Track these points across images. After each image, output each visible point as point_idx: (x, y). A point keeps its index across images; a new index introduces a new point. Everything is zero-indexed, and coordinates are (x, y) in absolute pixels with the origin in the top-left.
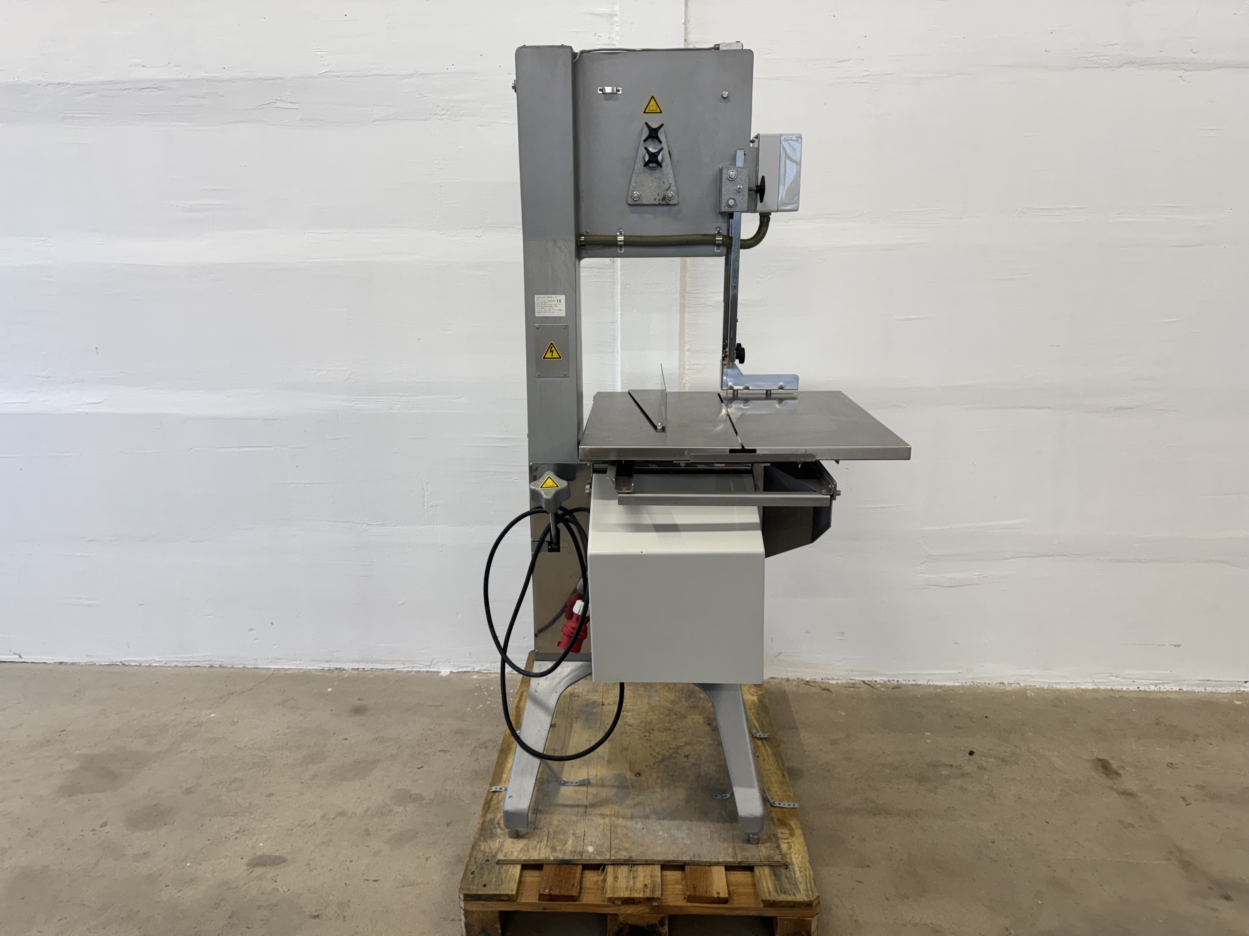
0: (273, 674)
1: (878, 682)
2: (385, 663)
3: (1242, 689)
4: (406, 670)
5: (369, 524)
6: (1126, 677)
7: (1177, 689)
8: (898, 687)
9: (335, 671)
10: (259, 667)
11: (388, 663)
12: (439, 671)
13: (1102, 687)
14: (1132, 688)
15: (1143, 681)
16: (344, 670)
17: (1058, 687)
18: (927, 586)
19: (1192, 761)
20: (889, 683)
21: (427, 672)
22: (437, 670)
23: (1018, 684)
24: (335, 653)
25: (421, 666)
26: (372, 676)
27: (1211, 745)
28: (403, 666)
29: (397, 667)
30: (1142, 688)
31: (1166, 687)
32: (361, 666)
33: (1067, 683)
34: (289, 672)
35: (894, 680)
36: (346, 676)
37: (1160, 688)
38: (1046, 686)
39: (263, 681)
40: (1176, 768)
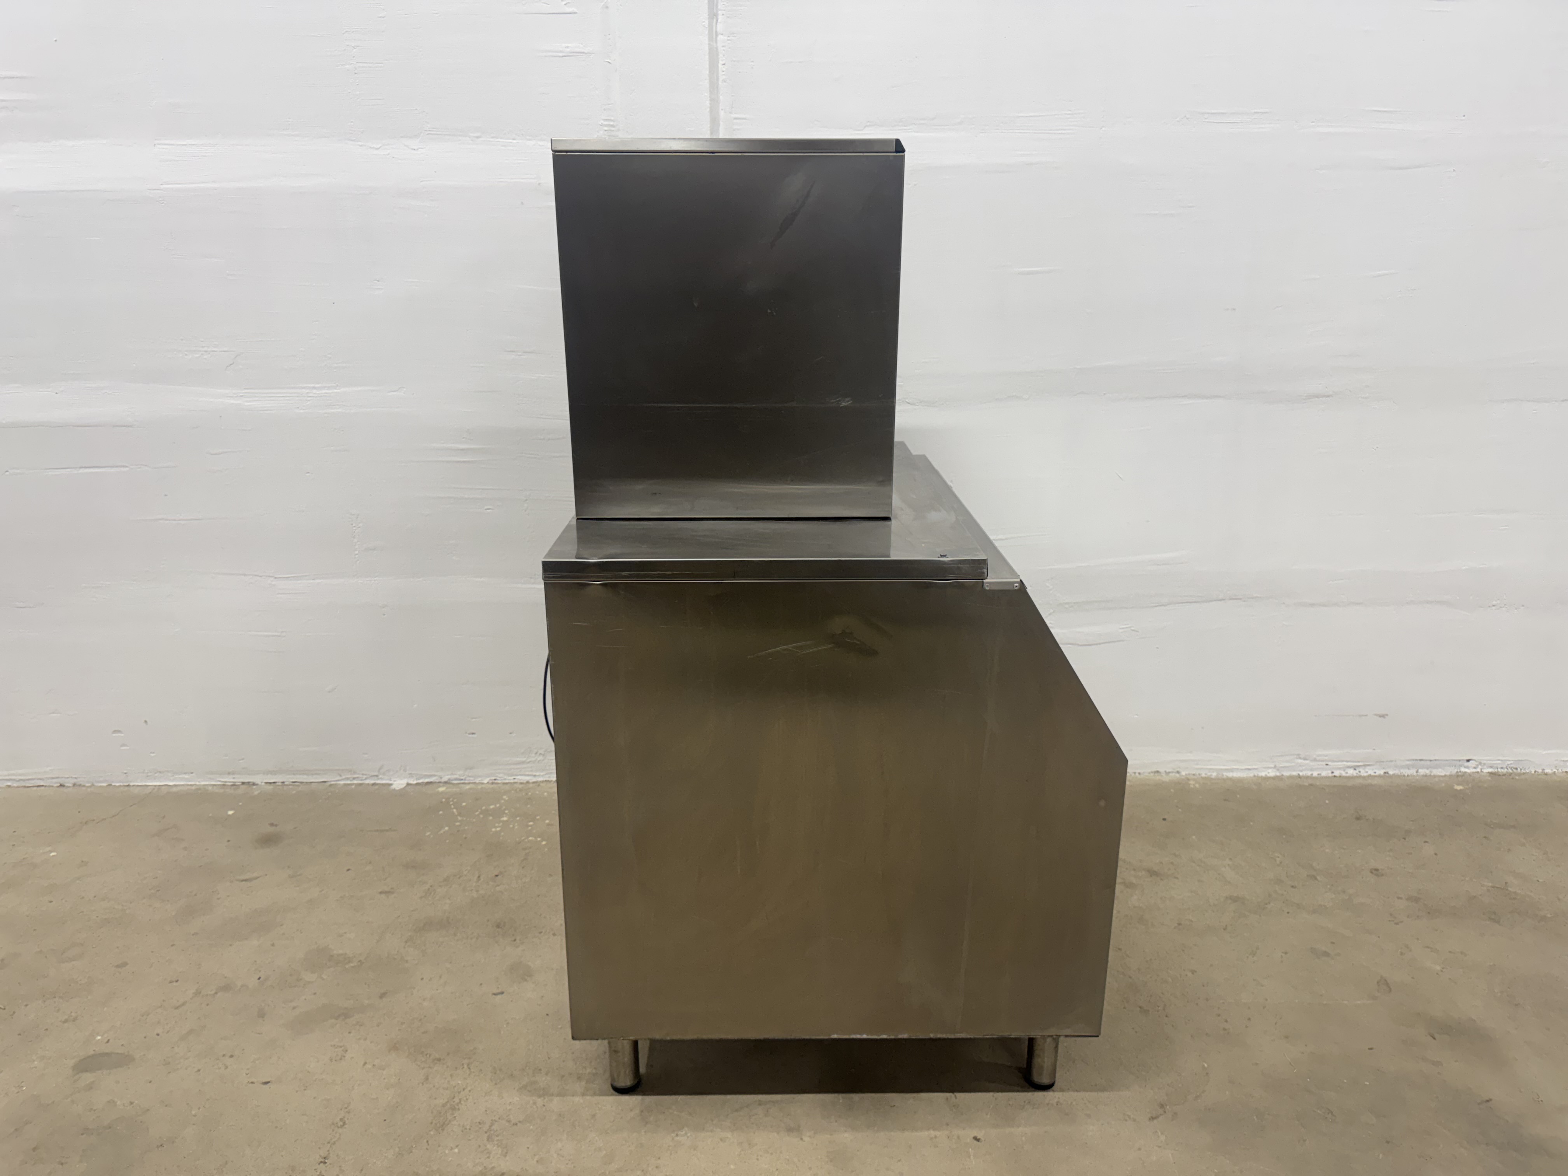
0: (150, 793)
2: (312, 774)
3: (1463, 770)
6: (1318, 758)
7: (1382, 772)
10: (132, 784)
11: (316, 774)
12: (390, 782)
13: (1286, 773)
14: (1324, 774)
15: (1340, 763)
16: (254, 784)
17: (1230, 775)
19: (1402, 865)
21: (374, 784)
23: (1178, 772)
24: (241, 761)
25: (365, 777)
26: (294, 792)
27: (1427, 844)
28: (339, 778)
29: (331, 780)
30: (1337, 773)
31: (1367, 770)
32: (278, 779)
33: (1242, 769)
34: (174, 789)
36: (256, 793)
37: (1360, 772)
38: (1214, 775)
39: (134, 804)
40: (1382, 875)
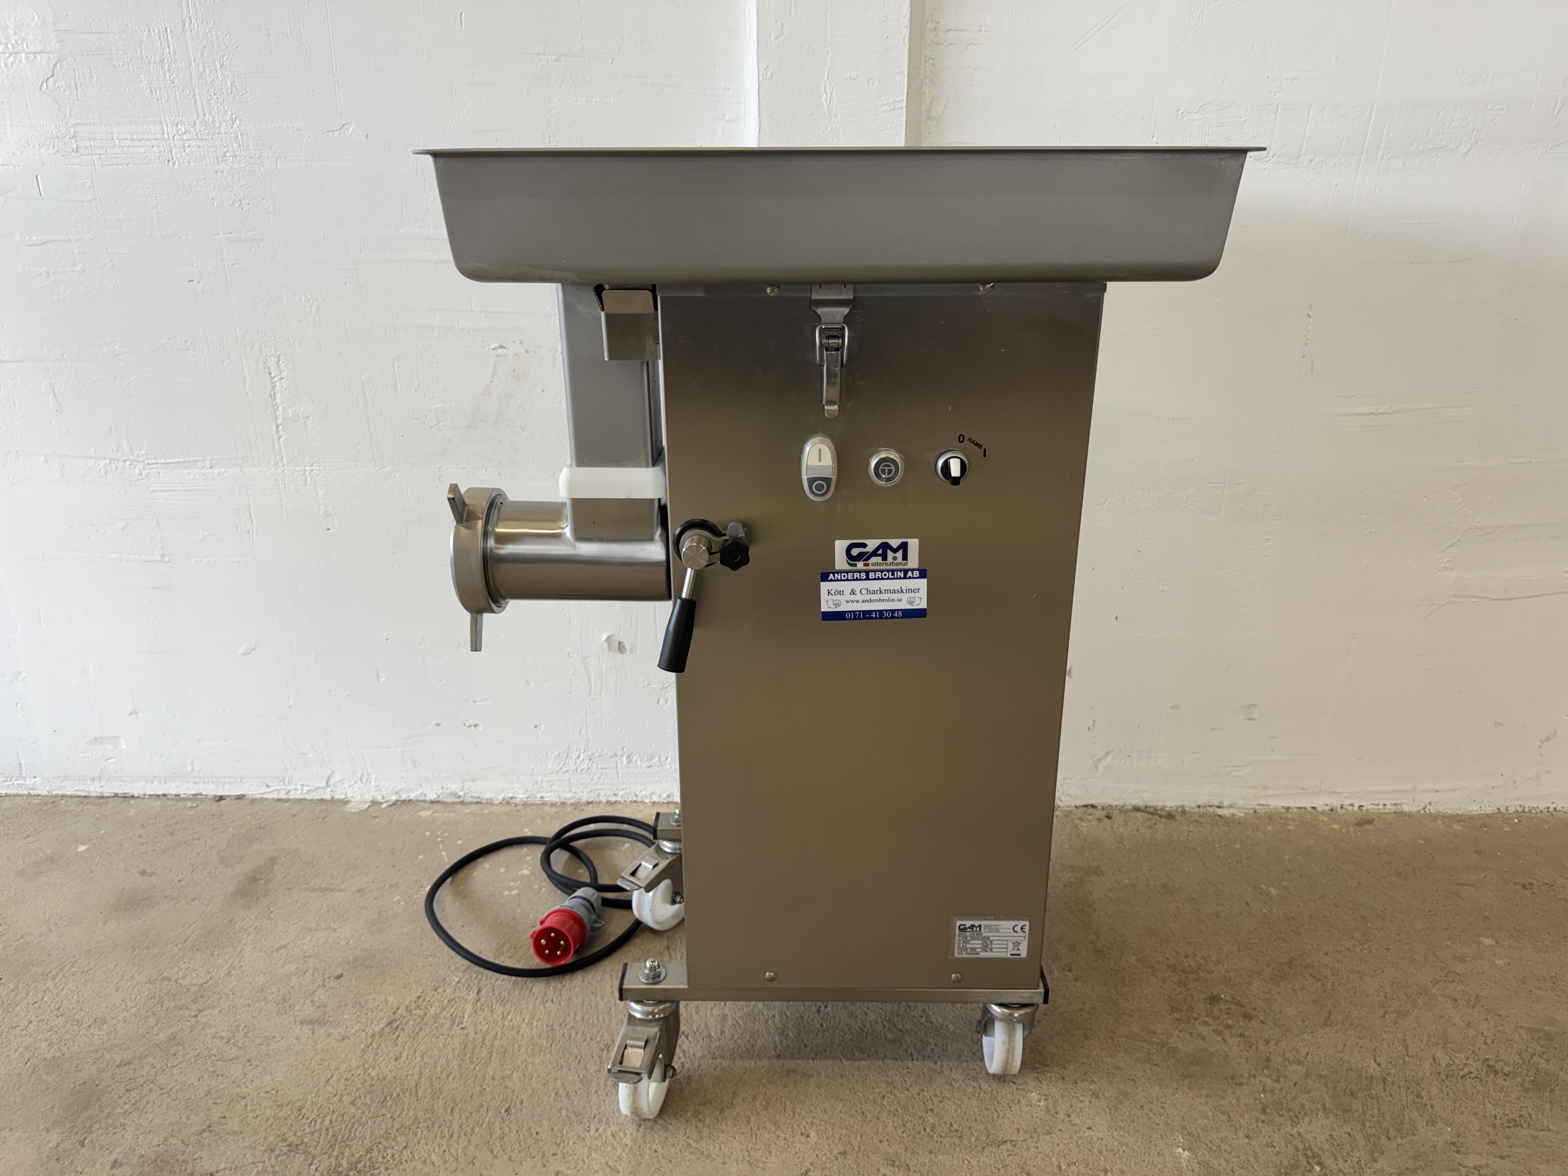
1: (1320, 809)
4: (271, 796)
5: (150, 461)
8: (1364, 821)
9: (112, 800)
18: (1453, 599)
20: (1344, 811)
22: (343, 797)
35: (1352, 805)
